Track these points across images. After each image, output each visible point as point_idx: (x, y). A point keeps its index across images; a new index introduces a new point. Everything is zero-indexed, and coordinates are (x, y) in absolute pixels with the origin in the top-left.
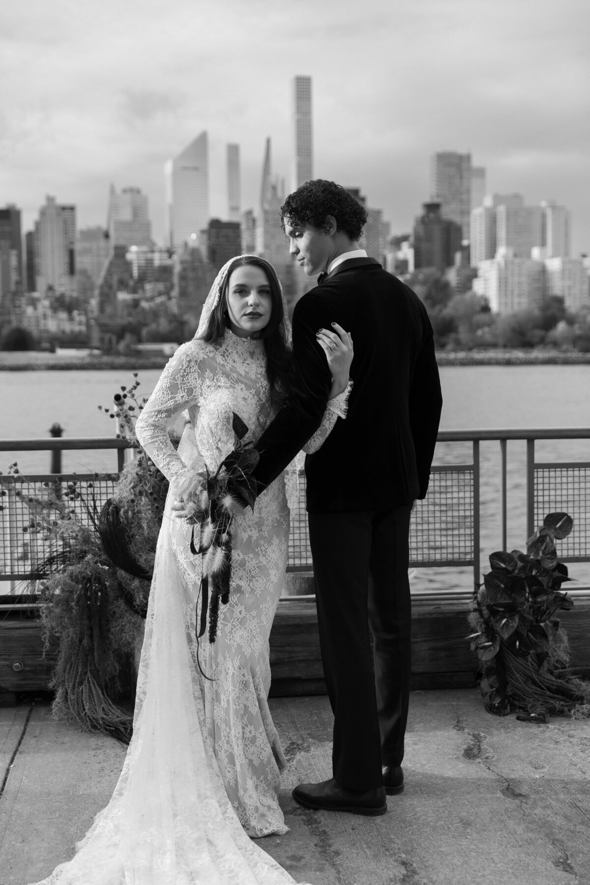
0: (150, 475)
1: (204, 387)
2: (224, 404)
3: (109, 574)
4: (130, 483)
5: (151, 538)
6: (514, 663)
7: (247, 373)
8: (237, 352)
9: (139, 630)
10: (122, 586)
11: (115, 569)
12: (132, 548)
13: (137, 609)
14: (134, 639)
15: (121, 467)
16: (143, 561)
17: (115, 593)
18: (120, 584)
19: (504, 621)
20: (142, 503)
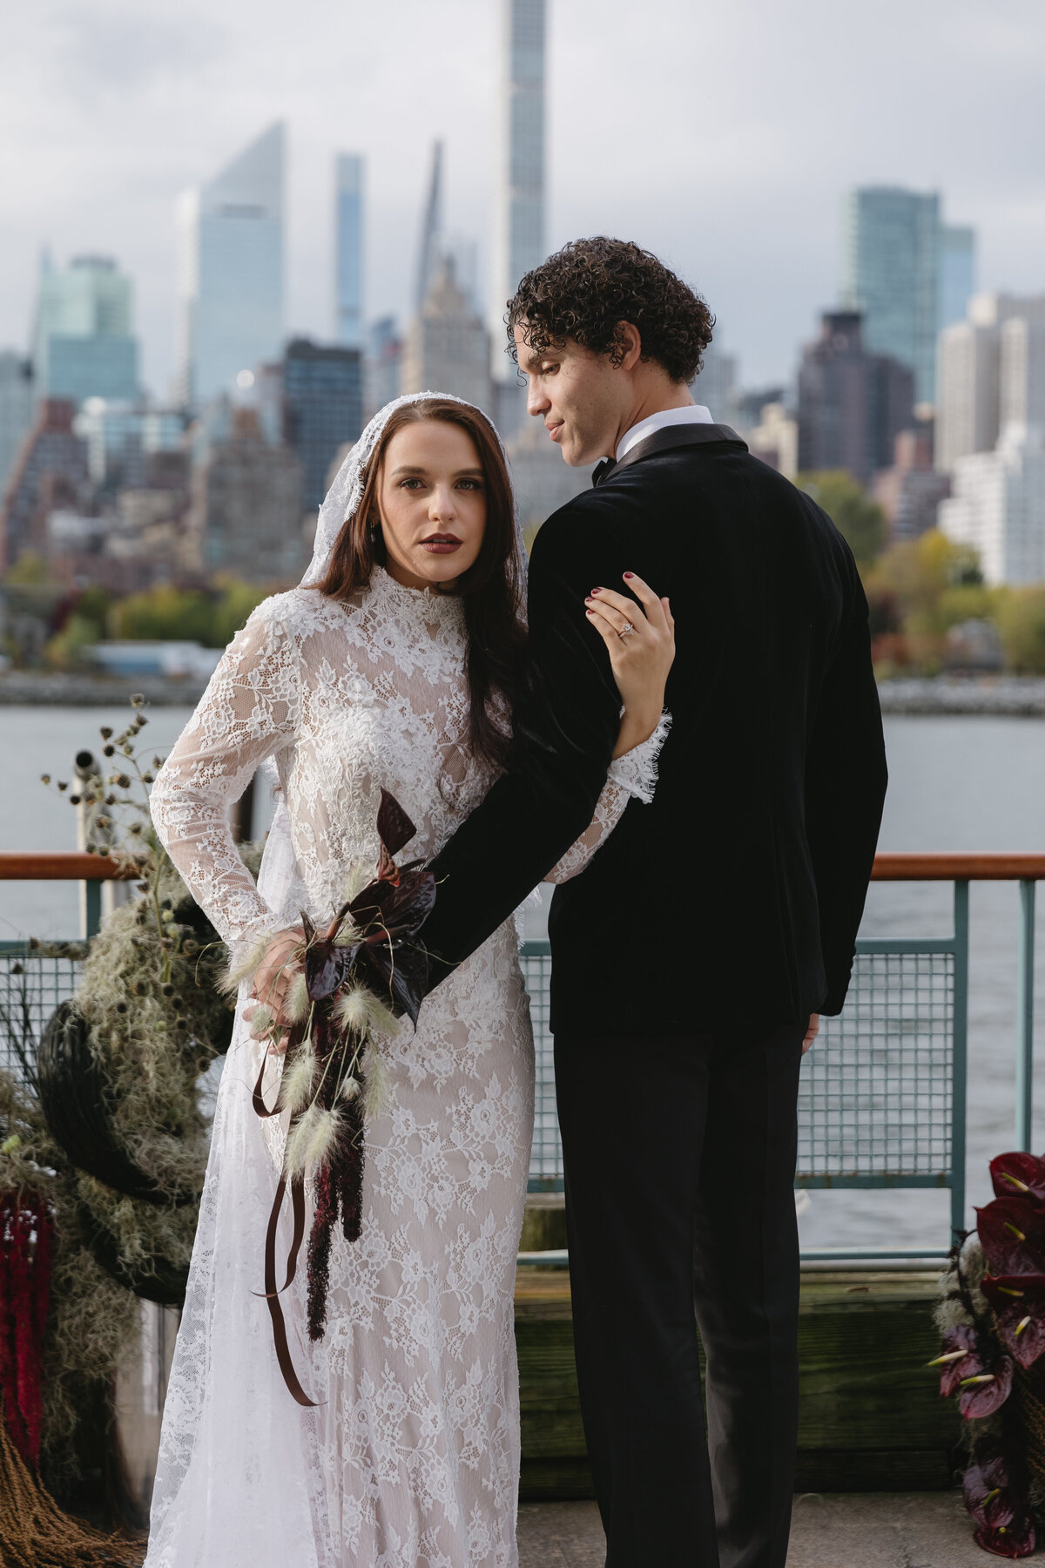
0: (167, 945)
1: (314, 702)
3: (58, 1186)
4: (117, 965)
5: (164, 1100)
7: (418, 670)
8: (397, 622)
10: (91, 1215)
11: (73, 1175)
12: (119, 1123)
13: (126, 1274)
14: (115, 1347)
15: (93, 926)
17: (71, 1234)
19: (1024, 1322)
20: (145, 1014)
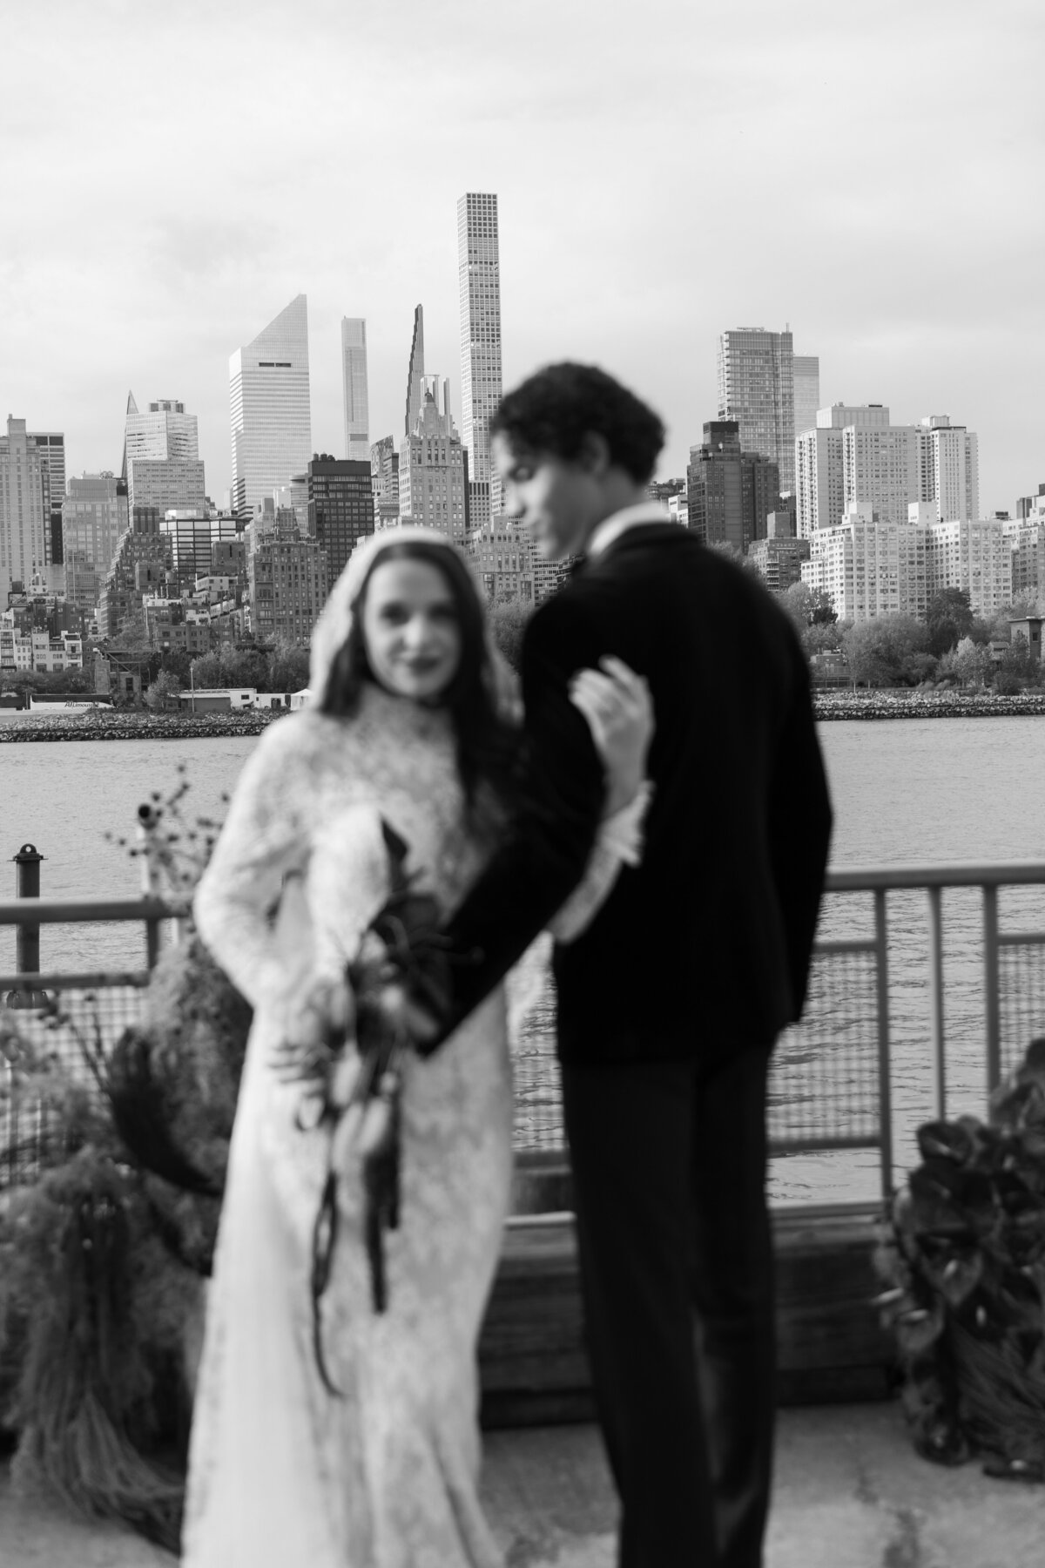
3: (131, 1182)
4: (173, 994)
5: (217, 1106)
6: (976, 1355)
9: (196, 1303)
10: (156, 1208)
11: (142, 1173)
12: (178, 1130)
13: (189, 1259)
14: (182, 1319)
15: (152, 960)
16: (200, 1157)
17: (142, 1224)
18: (152, 1206)
19: (951, 1267)
20: (197, 1036)
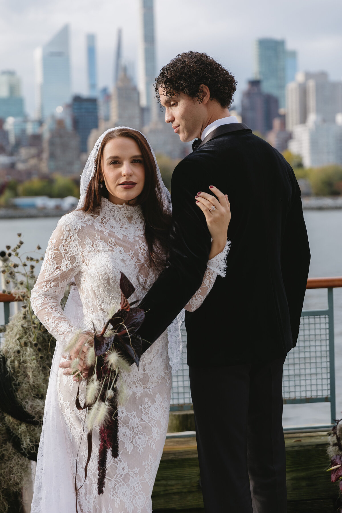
0: (35, 328)
1: (85, 253)
2: (104, 266)
4: (16, 335)
5: (36, 386)
7: (125, 236)
8: (115, 219)
9: (26, 471)
10: (10, 430)
11: (3, 415)
12: (19, 395)
13: (24, 452)
14: (21, 479)
15: (7, 321)
16: (29, 407)
17: (3, 437)
18: (8, 429)
20: (27, 354)
